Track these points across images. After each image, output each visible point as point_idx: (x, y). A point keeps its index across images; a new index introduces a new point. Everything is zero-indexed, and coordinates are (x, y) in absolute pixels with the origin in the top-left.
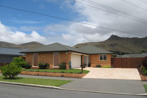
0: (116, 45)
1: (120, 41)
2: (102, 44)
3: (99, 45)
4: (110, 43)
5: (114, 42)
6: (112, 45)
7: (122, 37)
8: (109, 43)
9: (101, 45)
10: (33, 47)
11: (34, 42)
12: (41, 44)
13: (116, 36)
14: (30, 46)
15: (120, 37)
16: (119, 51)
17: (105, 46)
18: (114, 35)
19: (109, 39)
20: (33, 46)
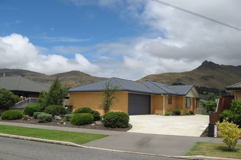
0: (212, 77)
1: (218, 71)
2: (189, 76)
3: (183, 77)
4: (202, 74)
5: (209, 72)
6: (205, 78)
7: (222, 65)
8: (199, 74)
9: (186, 77)
10: (74, 79)
11: (76, 71)
12: (87, 75)
13: (211, 62)
14: (69, 77)
15: (218, 65)
16: (217, 88)
17: (193, 80)
18: (209, 61)
19: (200, 67)
20: (74, 77)
